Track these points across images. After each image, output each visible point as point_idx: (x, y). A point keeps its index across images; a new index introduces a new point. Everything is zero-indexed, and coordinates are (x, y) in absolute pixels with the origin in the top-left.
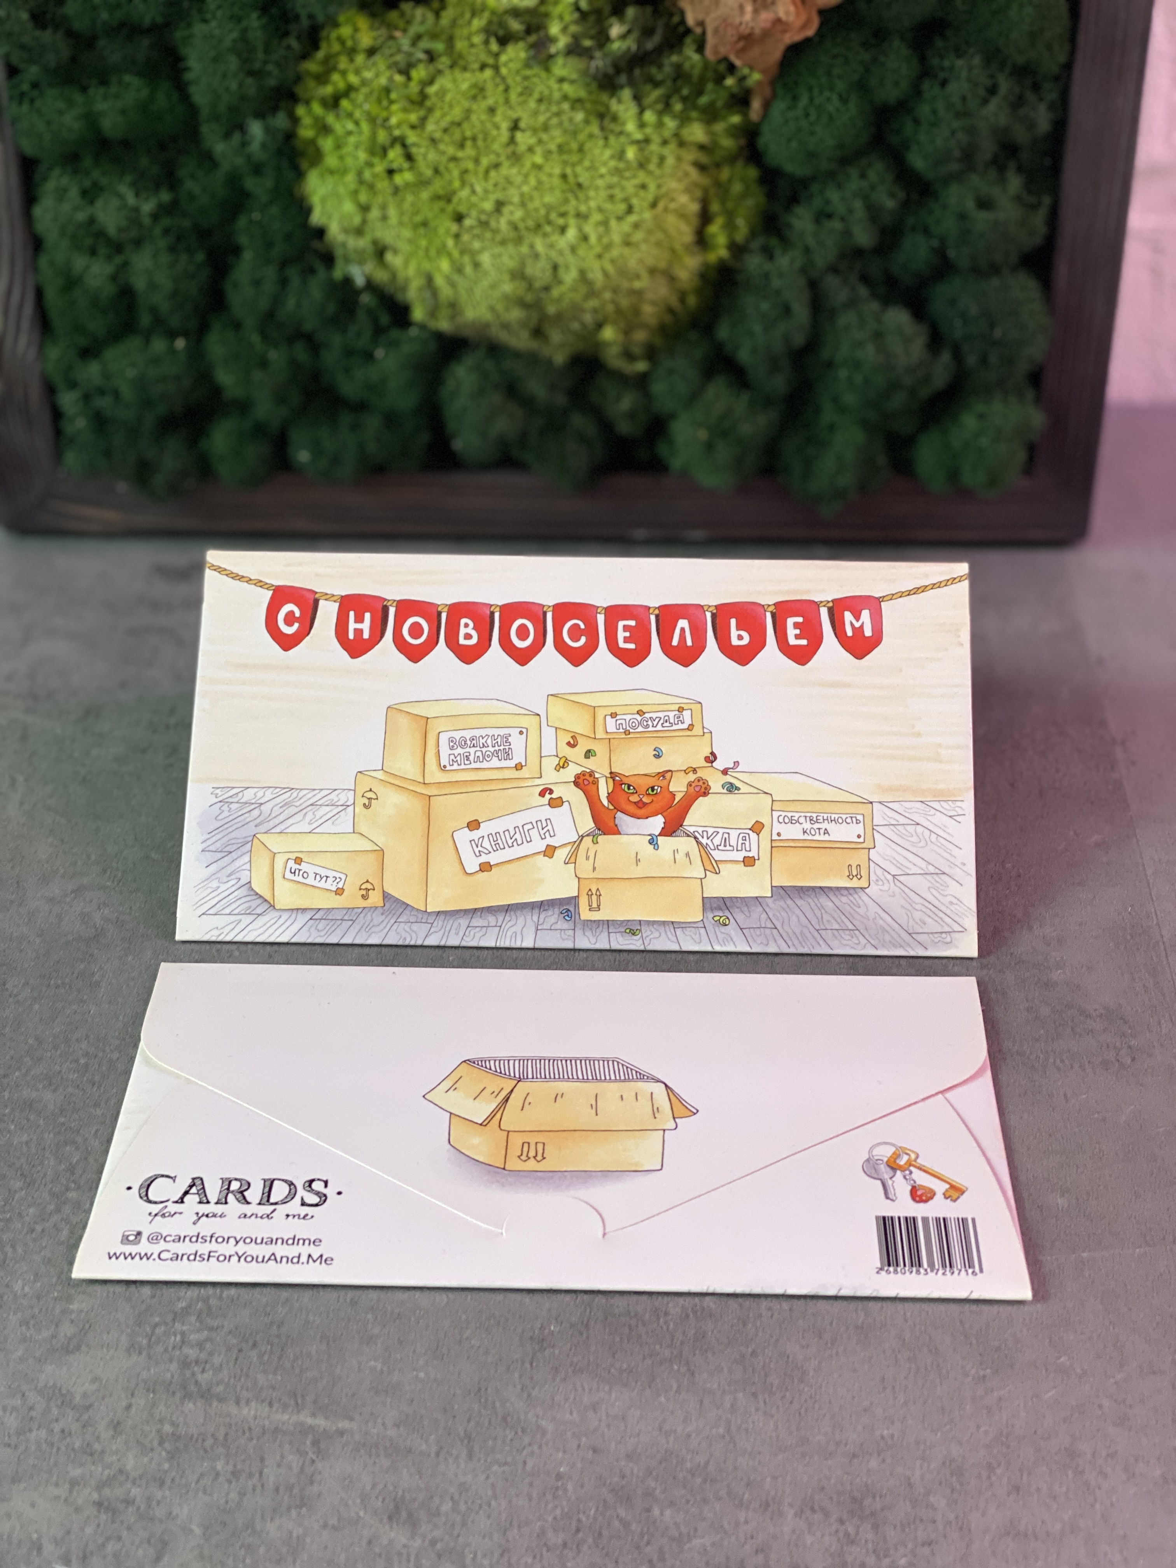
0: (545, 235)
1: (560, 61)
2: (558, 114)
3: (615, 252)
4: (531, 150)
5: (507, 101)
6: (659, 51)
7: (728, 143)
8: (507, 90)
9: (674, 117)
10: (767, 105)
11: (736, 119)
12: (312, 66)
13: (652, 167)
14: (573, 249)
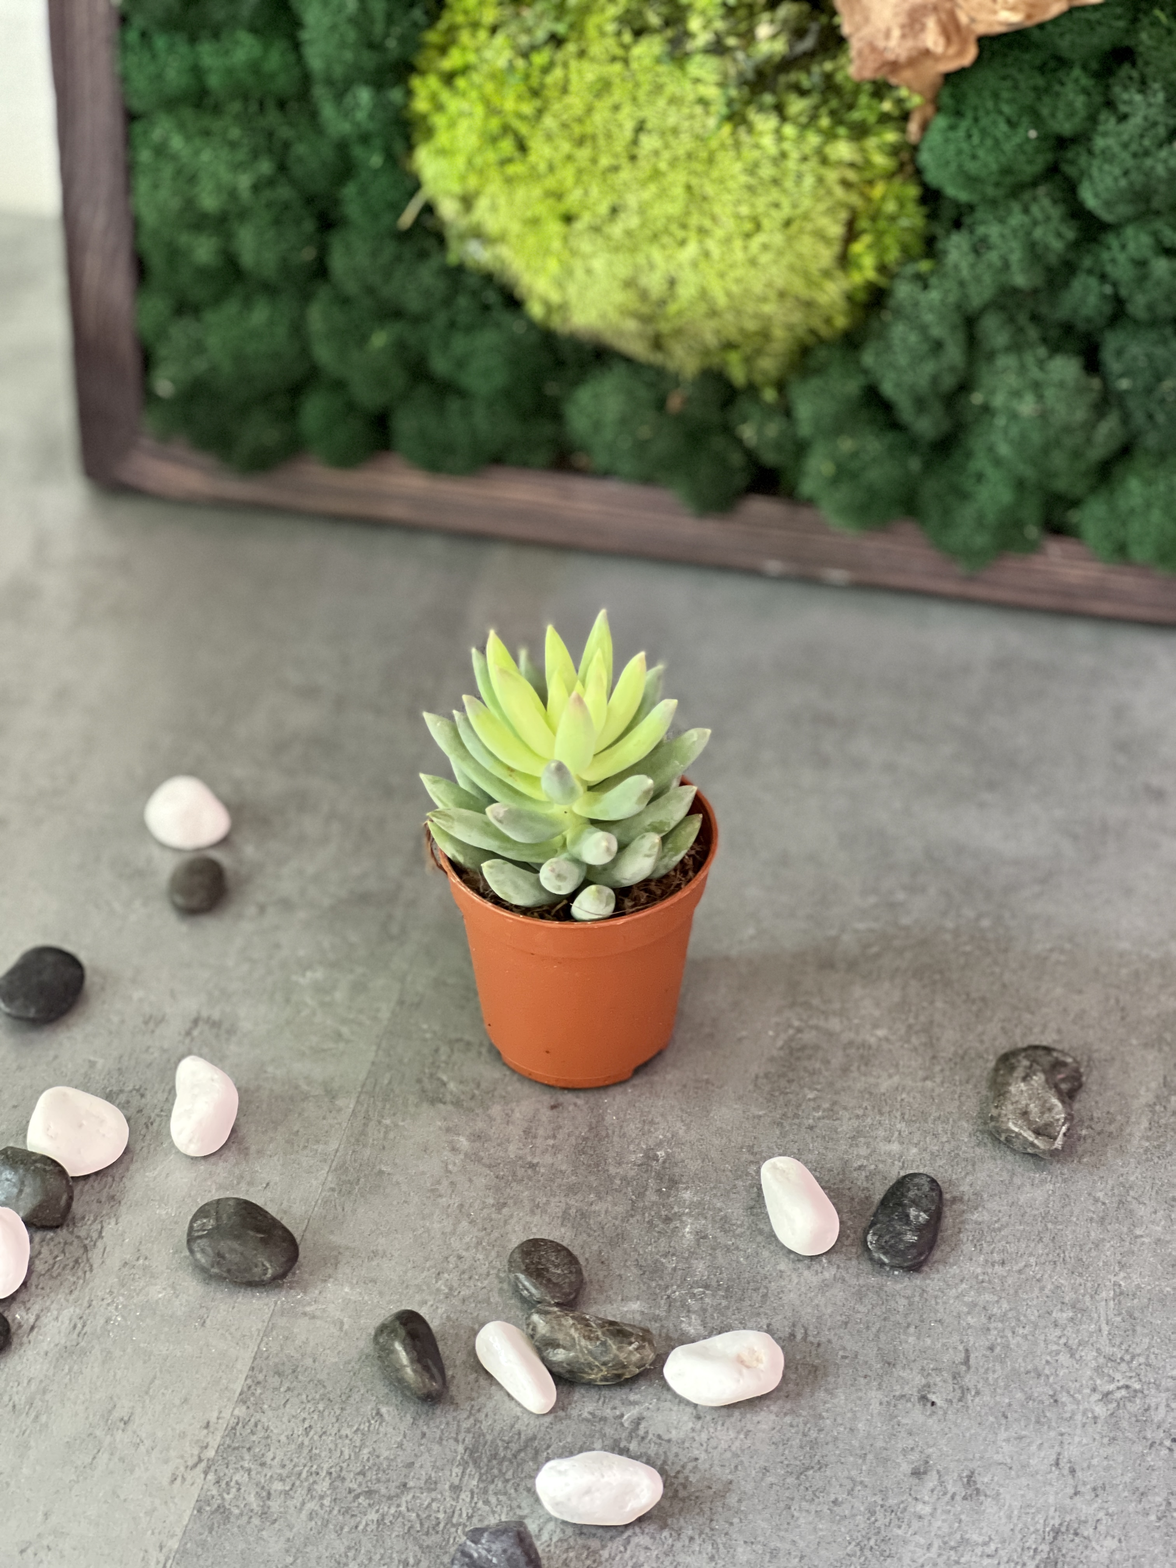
0: (664, 247)
1: (698, 59)
2: (692, 117)
3: (739, 272)
4: (656, 153)
5: (634, 99)
6: (811, 55)
7: (880, 160)
8: (637, 85)
9: (820, 131)
10: (925, 127)
11: (891, 136)
12: (433, 37)
13: (789, 184)
14: (695, 265)
